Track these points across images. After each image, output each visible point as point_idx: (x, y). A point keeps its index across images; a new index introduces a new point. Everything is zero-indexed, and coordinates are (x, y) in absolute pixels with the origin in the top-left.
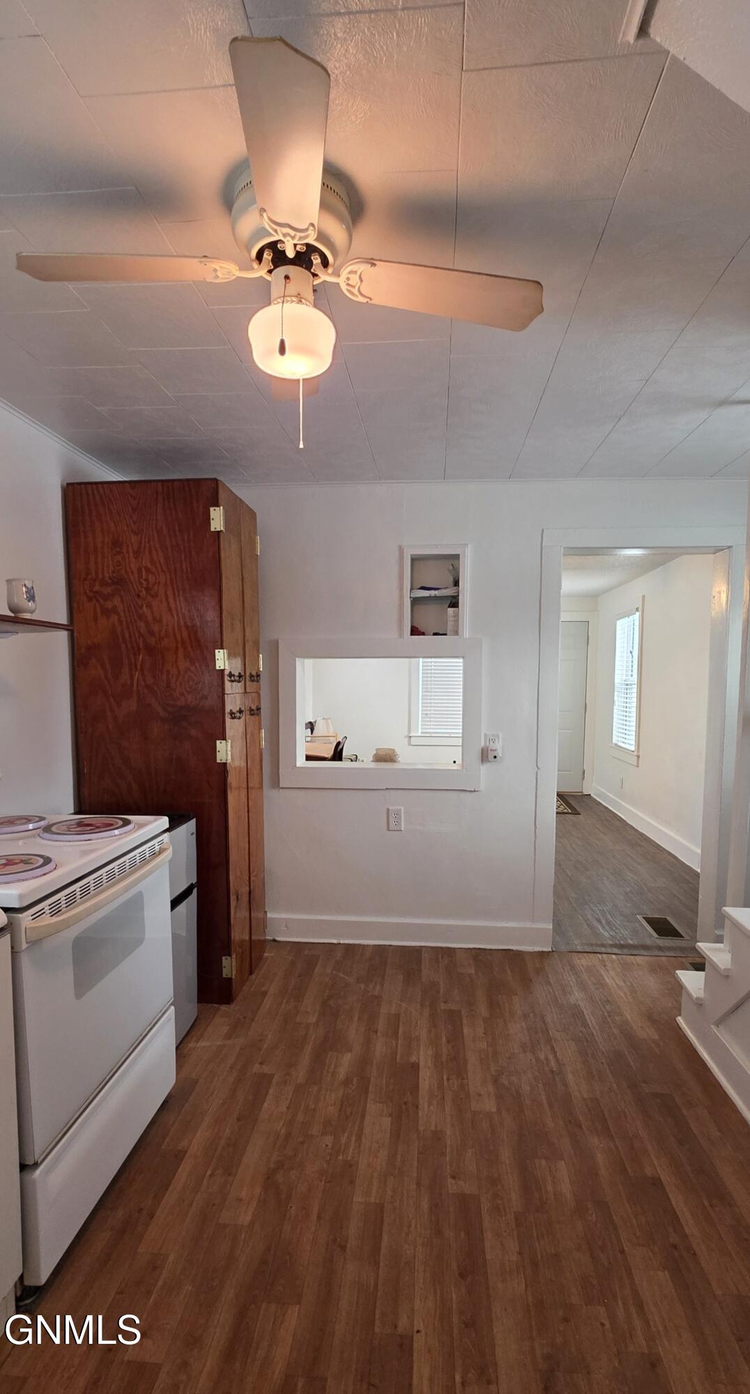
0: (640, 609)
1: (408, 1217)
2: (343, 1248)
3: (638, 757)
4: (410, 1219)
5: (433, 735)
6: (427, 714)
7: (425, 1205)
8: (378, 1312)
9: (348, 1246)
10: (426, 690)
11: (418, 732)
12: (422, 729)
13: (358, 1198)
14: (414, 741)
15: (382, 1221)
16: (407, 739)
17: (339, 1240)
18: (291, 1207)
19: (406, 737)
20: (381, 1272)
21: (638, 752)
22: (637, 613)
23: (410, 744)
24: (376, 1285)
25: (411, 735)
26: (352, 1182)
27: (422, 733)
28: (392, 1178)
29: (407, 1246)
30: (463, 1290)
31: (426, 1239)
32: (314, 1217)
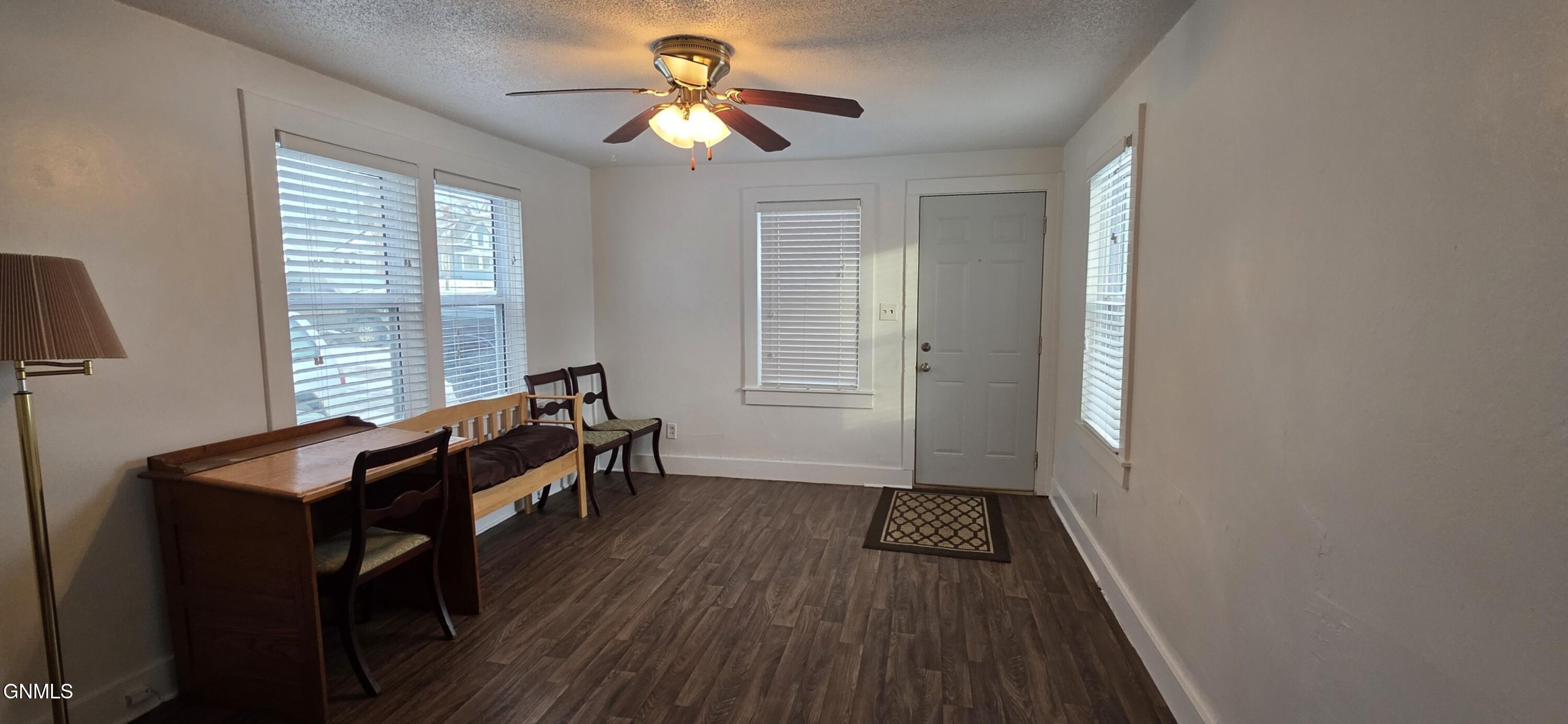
0: (1135, 140)
3: (1128, 469)
5: (781, 389)
6: (770, 355)
10: (767, 315)
11: (756, 383)
12: (763, 378)
14: (750, 399)
16: (739, 395)
19: (738, 390)
21: (1127, 456)
22: (1129, 150)
23: (743, 402)
25: (746, 387)
27: (764, 384)
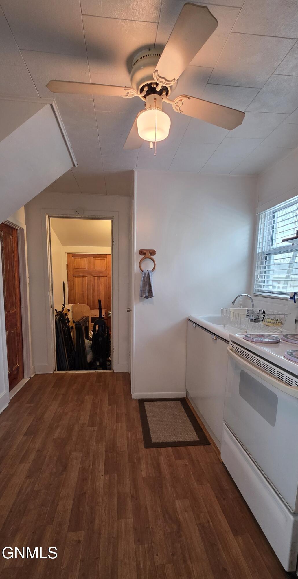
1: (105, 514)
2: (132, 496)
4: (105, 513)
7: (97, 522)
8: (116, 478)
9: (130, 498)
13: (131, 520)
15: (118, 511)
17: (135, 499)
18: (161, 511)
20: (116, 490)
24: (117, 486)
26: (135, 529)
28: (114, 536)
29: (106, 501)
30: (85, 488)
31: (98, 505)
32: (149, 508)
